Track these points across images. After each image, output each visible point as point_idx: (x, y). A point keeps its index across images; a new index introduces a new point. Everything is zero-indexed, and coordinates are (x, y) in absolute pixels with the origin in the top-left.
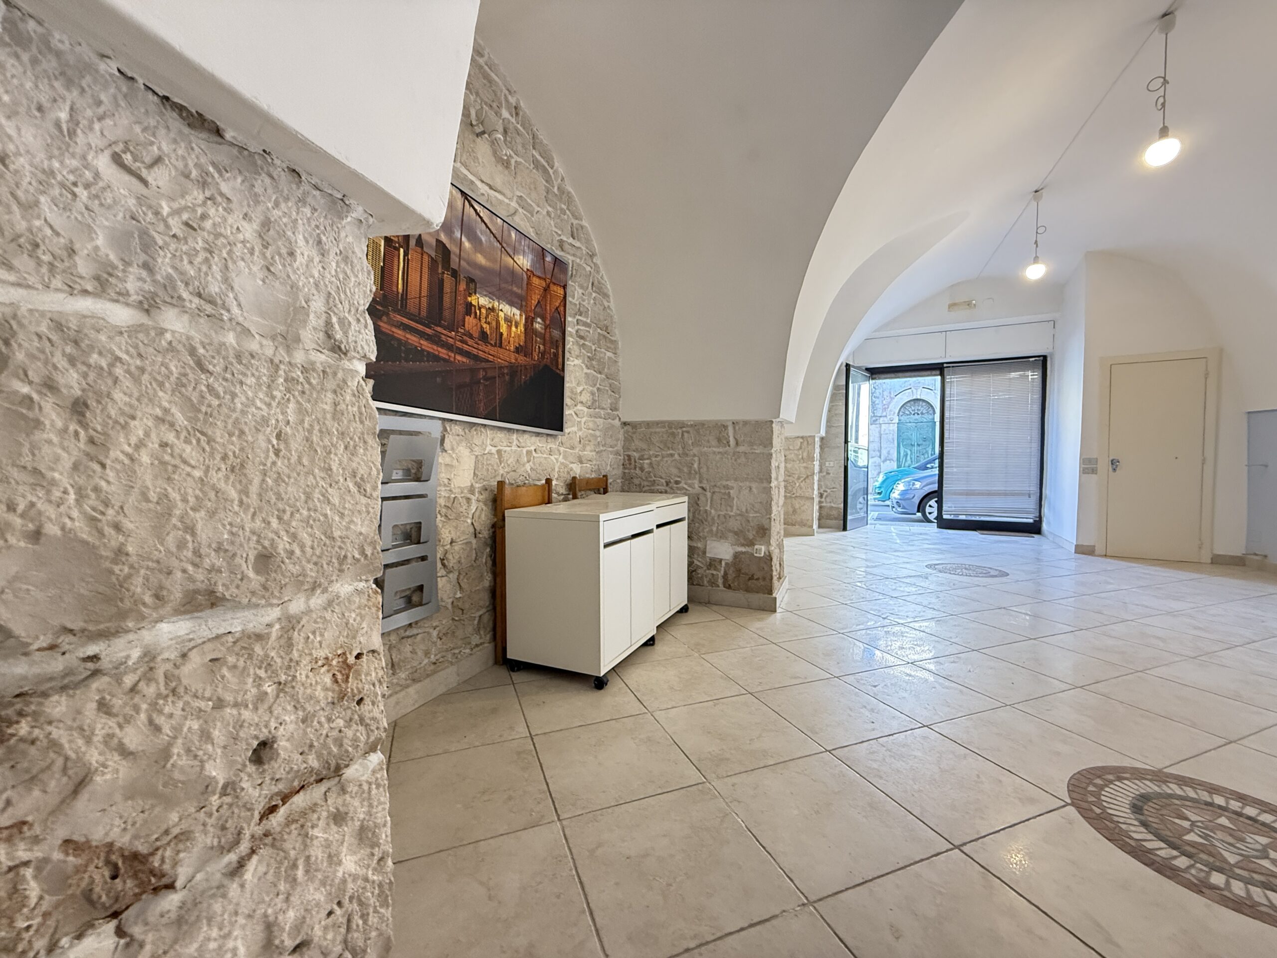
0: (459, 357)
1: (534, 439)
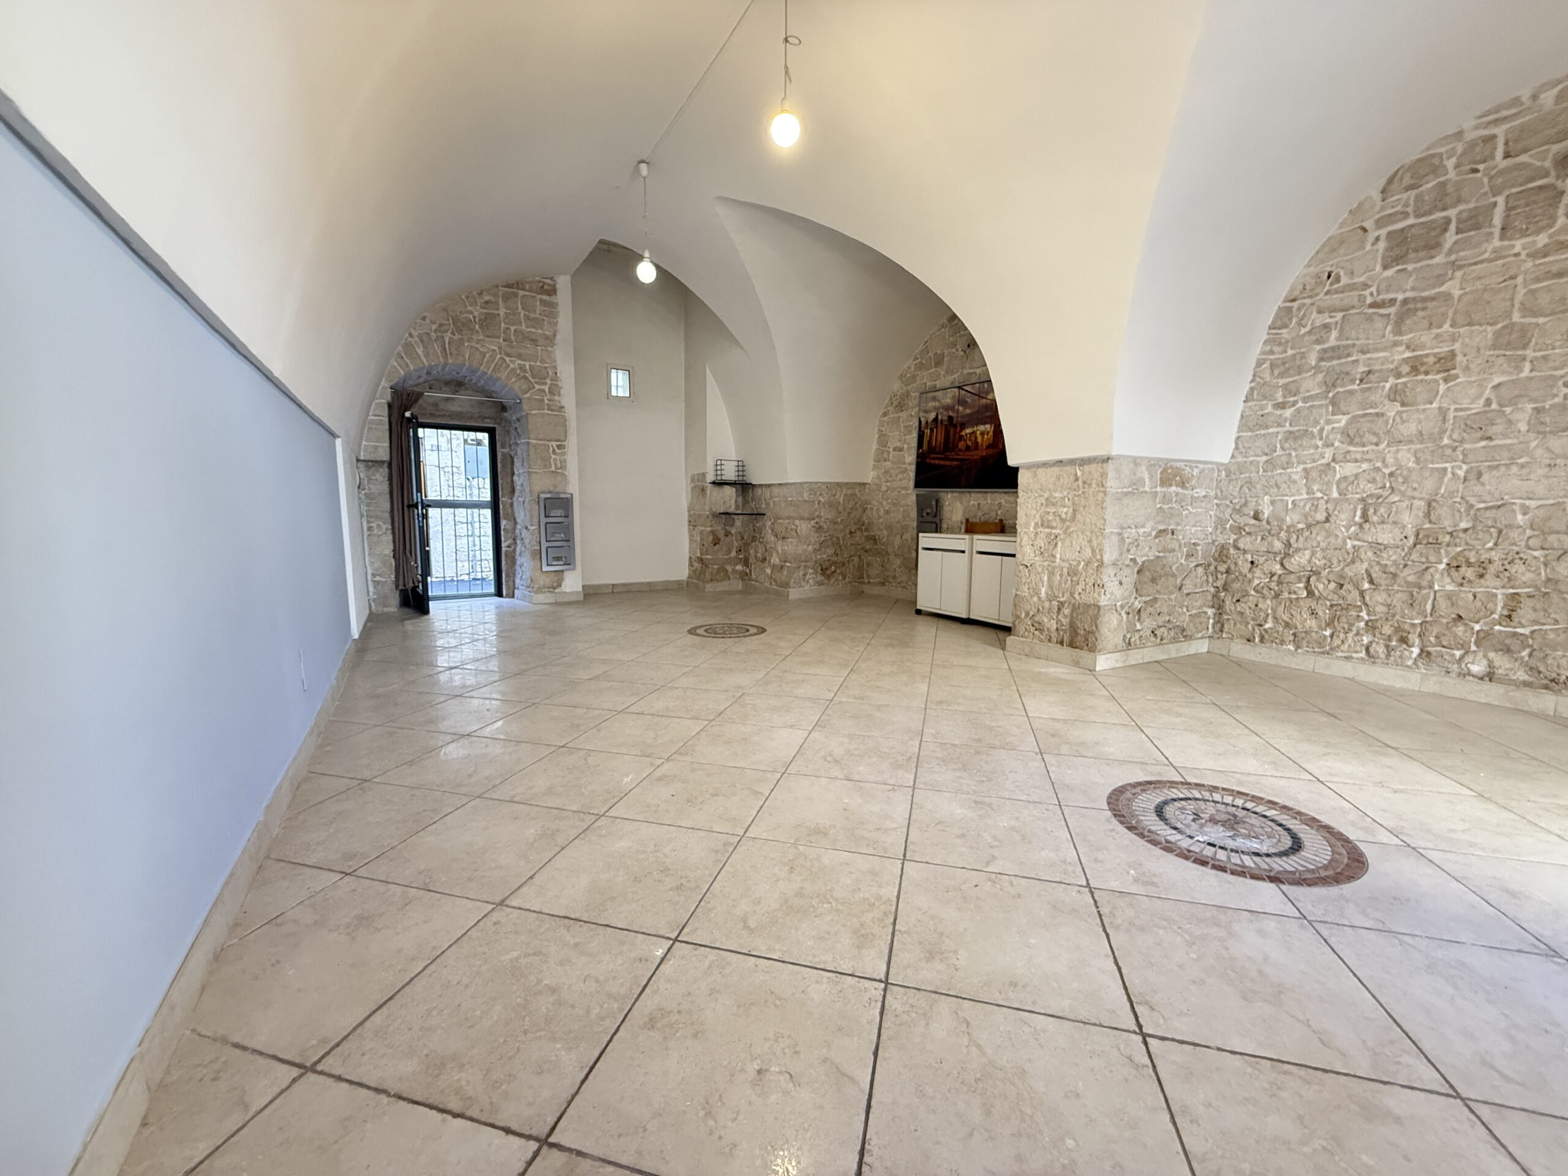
0: (955, 463)
1: (1003, 495)
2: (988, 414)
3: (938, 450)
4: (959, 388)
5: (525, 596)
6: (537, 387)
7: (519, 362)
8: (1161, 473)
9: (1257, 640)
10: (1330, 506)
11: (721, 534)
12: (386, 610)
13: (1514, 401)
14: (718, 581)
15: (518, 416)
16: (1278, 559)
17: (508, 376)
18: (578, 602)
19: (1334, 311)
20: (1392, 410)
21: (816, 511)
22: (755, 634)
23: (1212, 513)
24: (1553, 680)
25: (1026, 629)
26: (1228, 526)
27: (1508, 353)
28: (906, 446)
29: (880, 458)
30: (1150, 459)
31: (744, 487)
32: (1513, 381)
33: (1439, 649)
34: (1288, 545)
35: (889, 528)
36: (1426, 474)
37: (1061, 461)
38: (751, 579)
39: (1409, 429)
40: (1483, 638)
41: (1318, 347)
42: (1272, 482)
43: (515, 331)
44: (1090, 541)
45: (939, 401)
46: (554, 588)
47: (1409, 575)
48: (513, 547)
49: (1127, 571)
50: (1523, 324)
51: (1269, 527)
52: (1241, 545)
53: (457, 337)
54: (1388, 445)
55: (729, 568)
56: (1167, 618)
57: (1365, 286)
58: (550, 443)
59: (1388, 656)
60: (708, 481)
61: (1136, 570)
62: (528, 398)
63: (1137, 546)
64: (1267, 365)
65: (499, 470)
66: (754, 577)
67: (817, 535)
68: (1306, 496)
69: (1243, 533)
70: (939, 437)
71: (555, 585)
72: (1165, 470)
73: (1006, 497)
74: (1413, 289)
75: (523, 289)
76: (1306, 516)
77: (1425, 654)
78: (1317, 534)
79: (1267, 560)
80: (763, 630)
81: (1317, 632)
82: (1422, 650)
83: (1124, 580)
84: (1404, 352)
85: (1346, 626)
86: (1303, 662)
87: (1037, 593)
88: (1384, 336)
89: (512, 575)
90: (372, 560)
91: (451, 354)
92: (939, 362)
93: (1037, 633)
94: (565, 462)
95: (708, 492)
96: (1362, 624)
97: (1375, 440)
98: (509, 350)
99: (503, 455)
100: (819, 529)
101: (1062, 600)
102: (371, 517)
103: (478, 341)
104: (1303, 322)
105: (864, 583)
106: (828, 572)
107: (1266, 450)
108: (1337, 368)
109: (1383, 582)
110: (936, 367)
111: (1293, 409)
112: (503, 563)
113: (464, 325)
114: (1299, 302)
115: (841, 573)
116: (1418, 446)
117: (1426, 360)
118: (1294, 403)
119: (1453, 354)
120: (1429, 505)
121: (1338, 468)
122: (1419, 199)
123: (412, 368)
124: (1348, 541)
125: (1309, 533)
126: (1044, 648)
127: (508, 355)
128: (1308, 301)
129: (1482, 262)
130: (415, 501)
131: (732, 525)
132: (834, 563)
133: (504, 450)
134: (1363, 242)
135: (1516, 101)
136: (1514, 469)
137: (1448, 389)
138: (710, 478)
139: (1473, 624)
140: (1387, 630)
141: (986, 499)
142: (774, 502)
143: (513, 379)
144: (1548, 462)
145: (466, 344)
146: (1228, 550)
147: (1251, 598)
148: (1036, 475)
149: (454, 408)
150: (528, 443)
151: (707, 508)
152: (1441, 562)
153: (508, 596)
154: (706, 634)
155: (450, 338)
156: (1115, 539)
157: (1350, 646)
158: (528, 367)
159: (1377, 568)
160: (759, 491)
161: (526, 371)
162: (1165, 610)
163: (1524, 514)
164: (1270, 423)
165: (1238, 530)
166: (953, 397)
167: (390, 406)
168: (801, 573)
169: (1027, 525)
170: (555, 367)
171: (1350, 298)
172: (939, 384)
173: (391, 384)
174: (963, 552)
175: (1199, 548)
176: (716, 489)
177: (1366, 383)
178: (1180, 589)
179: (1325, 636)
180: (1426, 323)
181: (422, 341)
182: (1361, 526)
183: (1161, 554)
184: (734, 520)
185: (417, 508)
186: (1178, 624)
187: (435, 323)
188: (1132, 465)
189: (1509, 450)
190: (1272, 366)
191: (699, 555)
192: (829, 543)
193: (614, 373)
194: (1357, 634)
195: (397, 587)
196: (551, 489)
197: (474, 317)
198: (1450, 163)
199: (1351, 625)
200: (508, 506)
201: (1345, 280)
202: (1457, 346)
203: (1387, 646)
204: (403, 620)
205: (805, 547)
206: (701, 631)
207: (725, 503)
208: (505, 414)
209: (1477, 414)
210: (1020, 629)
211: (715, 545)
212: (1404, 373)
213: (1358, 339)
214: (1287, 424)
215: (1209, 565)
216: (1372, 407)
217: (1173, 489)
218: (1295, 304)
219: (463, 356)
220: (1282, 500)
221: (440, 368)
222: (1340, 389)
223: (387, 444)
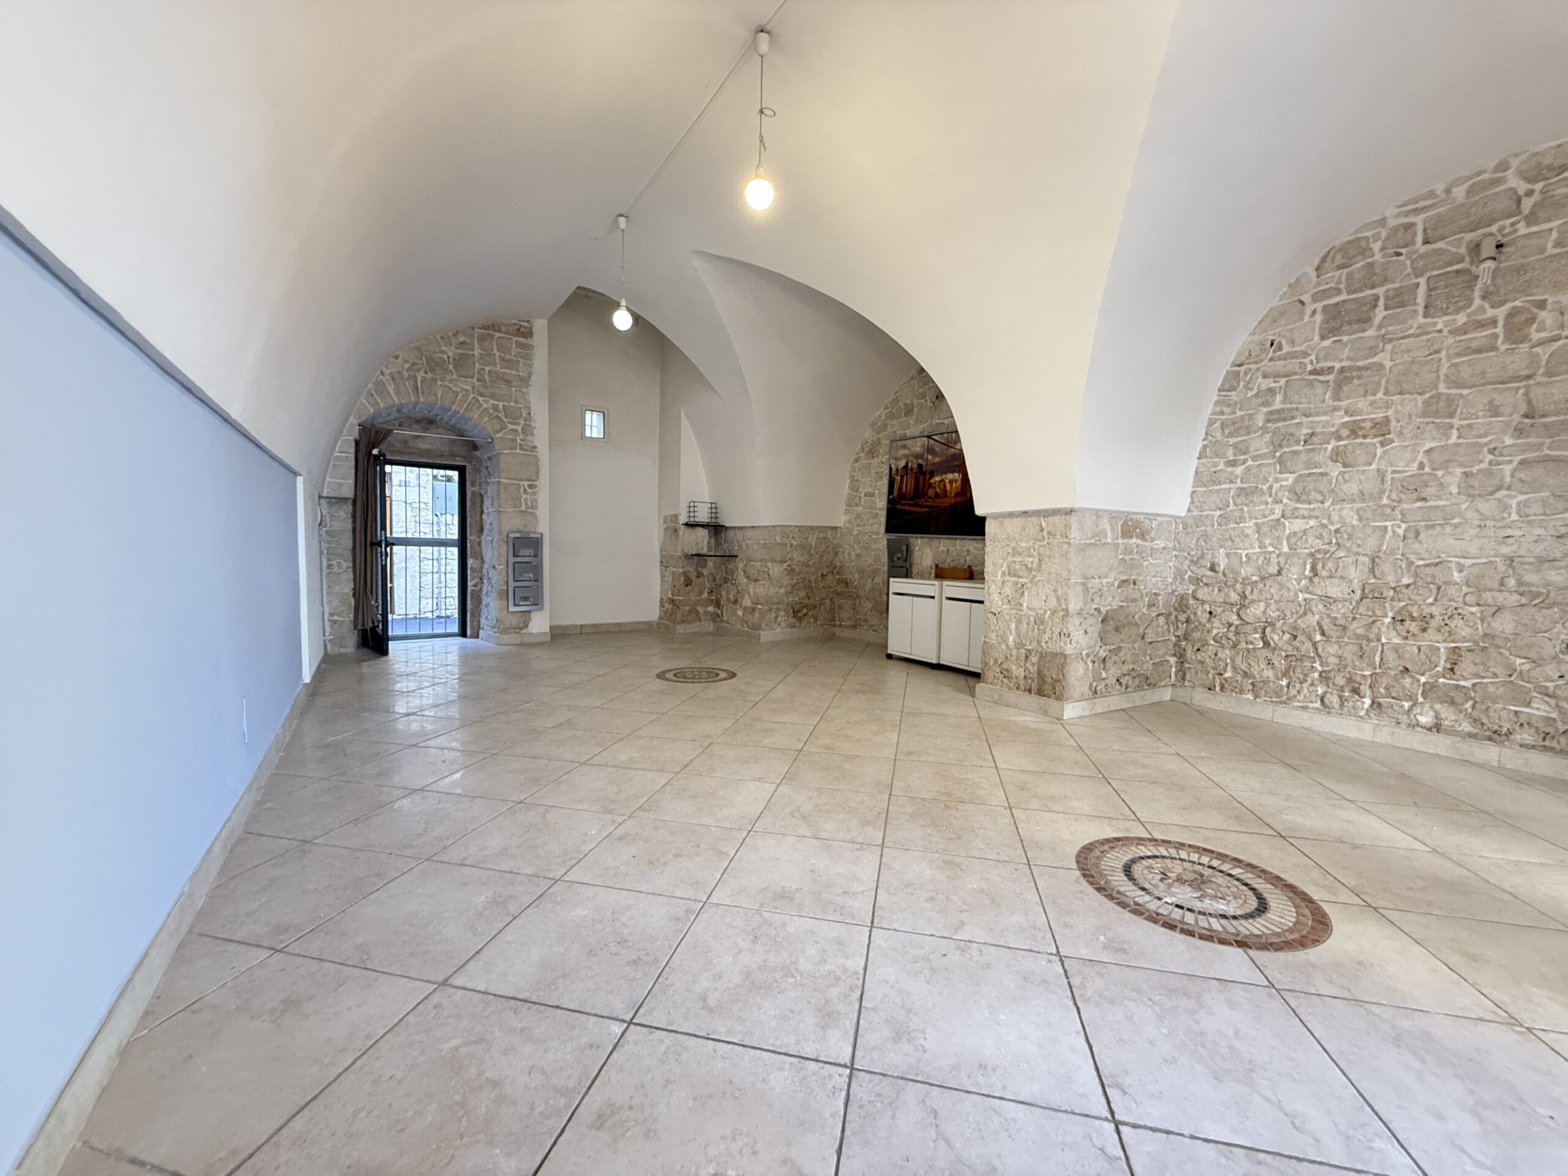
0: (924, 509)
2: (956, 463)
3: (908, 496)
4: (928, 437)
5: (490, 636)
6: (510, 427)
7: (493, 402)
8: (1122, 525)
9: (1218, 688)
10: (1282, 560)
11: (693, 576)
12: (342, 650)
13: (1445, 465)
14: (689, 623)
15: (490, 455)
16: (1235, 610)
17: (480, 415)
18: (544, 643)
19: (1279, 376)
20: (1335, 470)
21: (788, 553)
22: (725, 679)
23: (1171, 564)
24: (1495, 732)
25: (995, 677)
26: (1186, 577)
27: (1437, 421)
28: (877, 492)
29: (851, 503)
30: (1111, 512)
31: (716, 529)
32: (1442, 446)
33: (1389, 700)
34: (1244, 596)
35: (861, 572)
36: (1369, 531)
37: (1026, 512)
38: (722, 621)
39: (1352, 488)
40: (1429, 690)
41: (1265, 410)
42: (1227, 536)
43: (489, 371)
44: (1055, 591)
45: (909, 449)
46: (521, 629)
47: (1357, 628)
48: (479, 586)
49: (1091, 621)
50: (1449, 395)
51: (1225, 579)
52: (1200, 596)
53: (430, 376)
54: (1332, 504)
55: (700, 609)
56: (1131, 667)
57: (1305, 354)
58: (521, 483)
59: (1342, 706)
60: (681, 523)
61: (1100, 619)
62: (501, 438)
63: (1101, 596)
64: (1218, 424)
65: (468, 509)
66: (725, 619)
67: (789, 577)
68: (1258, 550)
69: (1201, 584)
70: (909, 485)
71: (522, 625)
72: (1125, 523)
73: (974, 543)
74: (1349, 359)
75: (500, 331)
76: (1259, 569)
77: (1376, 705)
78: (1271, 587)
79: (1224, 611)
80: (734, 675)
81: (1274, 682)
82: (1373, 702)
83: (1089, 629)
84: (1343, 417)
85: (1301, 677)
86: (1262, 711)
87: (1005, 641)
88: (1324, 401)
89: (477, 615)
90: (330, 599)
91: (423, 393)
92: (909, 411)
93: (1005, 680)
94: (536, 501)
95: (681, 533)
96: (1316, 675)
97: (1320, 498)
98: (482, 390)
99: (473, 492)
100: (791, 571)
101: (1029, 648)
102: (331, 554)
103: (451, 381)
104: (1251, 386)
105: (835, 626)
106: (800, 615)
107: (1220, 505)
108: (1283, 430)
109: (1333, 634)
110: (905, 416)
111: (1244, 467)
112: (469, 602)
113: (437, 364)
114: (1244, 367)
115: (813, 616)
116: (1360, 505)
117: (1363, 425)
118: (1244, 462)
119: (1387, 420)
120: (1373, 561)
121: (1286, 522)
122: (1350, 277)
123: (382, 406)
124: (1300, 594)
125: (1262, 585)
126: (1014, 696)
127: (481, 395)
128: (1254, 367)
129: (1410, 336)
130: (379, 539)
131: (705, 566)
132: (806, 606)
133: (473, 489)
134: (1301, 314)
135: (1432, 194)
136: (1448, 529)
137: (1385, 452)
138: (683, 519)
139: (1418, 676)
140: (1340, 681)
141: (955, 545)
142: (747, 545)
143: (486, 419)
144: (1477, 523)
145: (439, 383)
146: (1187, 600)
147: (1211, 647)
148: (1002, 524)
149: (423, 446)
150: (499, 482)
151: (680, 550)
152: (1386, 617)
153: (472, 637)
154: (675, 679)
155: (423, 377)
156: (1079, 589)
157: (1305, 696)
158: (501, 407)
159: (1327, 620)
160: (731, 533)
161: (499, 411)
162: (1129, 658)
163: (1461, 571)
164: (1222, 480)
165: (1197, 581)
166: (923, 446)
167: (357, 443)
168: (773, 615)
169: (995, 575)
170: (530, 408)
171: (1292, 365)
172: (908, 433)
173: (360, 421)
174: (933, 597)
175: (1160, 598)
176: (689, 530)
177: (1310, 445)
178: (1143, 638)
179: (1282, 686)
180: (1361, 390)
181: (393, 379)
182: (1311, 579)
183: (1124, 604)
184: (706, 561)
185: (381, 547)
186: (1142, 672)
187: (408, 362)
188: (1094, 518)
189: (1443, 511)
190: (1223, 426)
191: (670, 596)
192: (802, 585)
193: (588, 415)
194: (1312, 685)
195: (355, 627)
196: (521, 528)
197: (449, 358)
198: (1376, 246)
199: (1306, 675)
200: (476, 545)
201: (1286, 349)
202: (1390, 413)
203: (1340, 697)
204: (359, 661)
205: (777, 589)
206: (670, 675)
207: (697, 544)
208: (478, 453)
209: (1412, 476)
210: (989, 675)
211: (686, 586)
212: (1344, 435)
213: (1300, 403)
214: (1239, 481)
215: (1170, 614)
216: (1316, 467)
217: (1134, 540)
218: (1243, 368)
219: (436, 395)
220: (1237, 553)
221: (411, 405)
222: (1287, 450)
223: (351, 481)
